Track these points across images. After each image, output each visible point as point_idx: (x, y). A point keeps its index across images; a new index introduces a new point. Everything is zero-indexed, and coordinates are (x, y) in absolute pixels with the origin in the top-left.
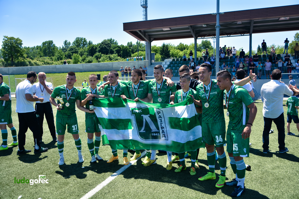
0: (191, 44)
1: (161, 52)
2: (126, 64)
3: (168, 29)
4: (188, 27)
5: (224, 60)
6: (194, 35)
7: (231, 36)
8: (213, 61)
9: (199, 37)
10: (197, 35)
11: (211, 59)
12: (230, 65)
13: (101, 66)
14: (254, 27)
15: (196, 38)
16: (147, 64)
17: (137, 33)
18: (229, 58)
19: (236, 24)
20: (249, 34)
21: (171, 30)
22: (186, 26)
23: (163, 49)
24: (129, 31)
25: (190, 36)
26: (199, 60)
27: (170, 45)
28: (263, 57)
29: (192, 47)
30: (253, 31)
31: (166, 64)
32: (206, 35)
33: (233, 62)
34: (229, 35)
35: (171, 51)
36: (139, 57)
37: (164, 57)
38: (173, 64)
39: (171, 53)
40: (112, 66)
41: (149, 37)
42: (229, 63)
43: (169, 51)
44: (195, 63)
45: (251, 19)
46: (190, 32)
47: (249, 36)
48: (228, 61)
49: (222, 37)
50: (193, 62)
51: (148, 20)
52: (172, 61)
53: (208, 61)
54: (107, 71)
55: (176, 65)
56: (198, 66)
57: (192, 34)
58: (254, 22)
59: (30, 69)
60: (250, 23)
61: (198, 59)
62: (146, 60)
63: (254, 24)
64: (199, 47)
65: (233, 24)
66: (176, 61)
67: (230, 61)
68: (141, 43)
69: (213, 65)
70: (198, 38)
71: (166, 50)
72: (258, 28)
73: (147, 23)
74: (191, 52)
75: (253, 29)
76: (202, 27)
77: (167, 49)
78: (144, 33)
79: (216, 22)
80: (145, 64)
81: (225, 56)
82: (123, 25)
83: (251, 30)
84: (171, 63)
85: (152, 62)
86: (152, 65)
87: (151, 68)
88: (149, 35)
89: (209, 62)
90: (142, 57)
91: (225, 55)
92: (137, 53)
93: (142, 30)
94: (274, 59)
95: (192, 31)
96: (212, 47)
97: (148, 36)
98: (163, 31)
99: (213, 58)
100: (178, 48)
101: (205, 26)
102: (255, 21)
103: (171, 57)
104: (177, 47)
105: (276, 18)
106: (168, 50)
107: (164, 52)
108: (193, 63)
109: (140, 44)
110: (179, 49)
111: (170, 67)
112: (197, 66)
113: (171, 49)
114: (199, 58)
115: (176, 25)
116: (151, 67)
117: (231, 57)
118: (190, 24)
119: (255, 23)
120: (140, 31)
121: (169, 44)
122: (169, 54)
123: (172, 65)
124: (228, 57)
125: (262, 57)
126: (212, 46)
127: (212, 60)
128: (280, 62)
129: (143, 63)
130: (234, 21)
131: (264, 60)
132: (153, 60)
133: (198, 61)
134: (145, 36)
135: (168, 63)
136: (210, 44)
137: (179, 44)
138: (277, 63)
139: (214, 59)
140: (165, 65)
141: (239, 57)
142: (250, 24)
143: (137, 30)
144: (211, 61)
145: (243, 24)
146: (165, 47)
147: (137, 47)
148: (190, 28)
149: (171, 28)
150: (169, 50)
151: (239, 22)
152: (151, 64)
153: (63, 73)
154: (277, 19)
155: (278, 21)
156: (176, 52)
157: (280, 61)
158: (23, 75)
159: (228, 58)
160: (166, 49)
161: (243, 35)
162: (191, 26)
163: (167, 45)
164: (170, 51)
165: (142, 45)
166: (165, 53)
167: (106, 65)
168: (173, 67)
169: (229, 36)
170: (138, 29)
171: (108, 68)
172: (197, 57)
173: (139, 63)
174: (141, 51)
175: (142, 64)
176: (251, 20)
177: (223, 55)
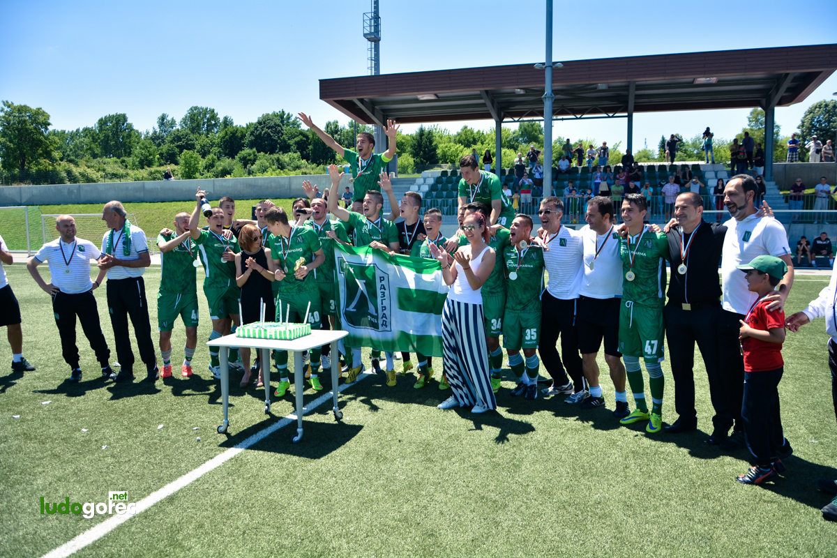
2: (324, 182)
3: (432, 97)
4: (479, 92)
5: (567, 175)
6: (493, 113)
7: (584, 116)
8: (539, 177)
9: (507, 117)
10: (502, 114)
11: (533, 172)
12: (580, 188)
13: (260, 184)
14: (637, 97)
15: (498, 120)
17: (354, 104)
18: (580, 172)
19: (596, 88)
20: (626, 114)
21: (439, 99)
22: (476, 91)
24: (336, 101)
25: (487, 116)
26: (507, 173)
28: (659, 169)
30: (635, 106)
31: (425, 182)
32: (525, 112)
33: (589, 182)
34: (578, 114)
37: (422, 162)
38: (442, 183)
40: (290, 185)
41: (384, 116)
42: (578, 182)
45: (628, 80)
46: (484, 105)
47: (627, 118)
48: (576, 179)
49: (563, 119)
51: (381, 73)
52: (440, 175)
53: (529, 178)
54: (276, 198)
55: (450, 185)
57: (488, 111)
58: (637, 86)
59: (75, 191)
60: (626, 88)
63: (637, 90)
65: (587, 89)
66: (449, 175)
67: (581, 179)
69: (538, 188)
70: (505, 120)
72: (646, 100)
73: (378, 82)
75: (635, 103)
76: (513, 94)
78: (372, 105)
79: (544, 83)
81: (570, 166)
82: (318, 84)
83: (631, 105)
84: (438, 180)
88: (383, 110)
89: (530, 180)
91: (568, 164)
93: (366, 98)
94: (684, 176)
95: (489, 104)
97: (381, 112)
98: (417, 101)
99: (538, 171)
101: (522, 92)
102: (637, 83)
103: (440, 162)
105: (688, 79)
111: (437, 190)
114: (507, 170)
115: (450, 87)
117: (583, 167)
118: (483, 86)
119: (639, 87)
120: (362, 101)
122: (435, 155)
123: (440, 186)
124: (576, 168)
125: (657, 170)
127: (537, 176)
128: (695, 183)
130: (588, 83)
131: (660, 178)
132: (394, 173)
133: (504, 177)
134: (373, 114)
135: (431, 181)
138: (687, 185)
139: (540, 174)
140: (423, 184)
141: (602, 170)
142: (628, 90)
143: (355, 99)
144: (536, 179)
145: (610, 89)
148: (484, 95)
149: (439, 95)
151: (601, 86)
153: (162, 202)
154: (691, 80)
155: (691, 84)
156: (453, 149)
157: (694, 180)
158: (59, 207)
159: (578, 171)
161: (613, 117)
162: (487, 92)
167: (273, 184)
168: (443, 190)
169: (580, 118)
170: (356, 94)
171: (279, 190)
176: (629, 82)
177: (563, 164)
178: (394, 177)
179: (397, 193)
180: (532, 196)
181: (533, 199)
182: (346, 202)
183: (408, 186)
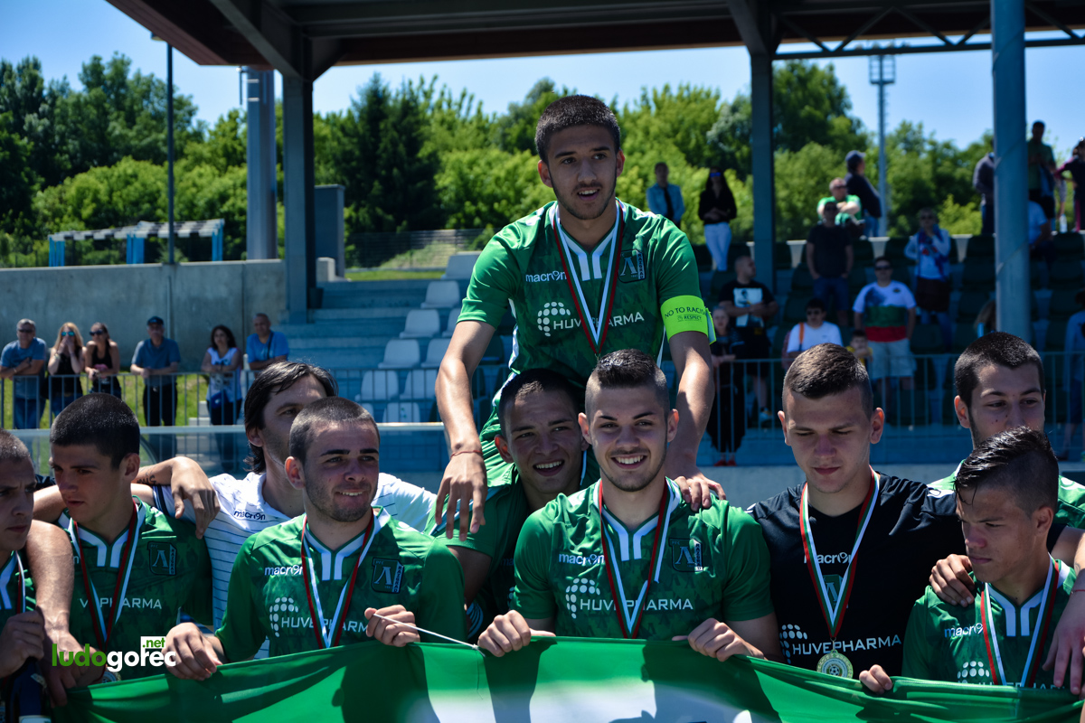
0: (650, 96)
1: (350, 173)
6: (744, 22)
8: (937, 276)
9: (796, 37)
11: (908, 253)
16: (269, 300)
23: (363, 144)
26: (796, 260)
27: (435, 98)
29: (653, 130)
32: (865, 18)
35: (449, 158)
36: (185, 230)
37: (378, 221)
39: (445, 180)
41: (296, 29)
43: (434, 165)
44: (767, 297)
50: (753, 285)
53: (895, 278)
56: (808, 330)
61: (789, 259)
62: (256, 259)
64: (733, 128)
68: (138, 78)
69: (934, 320)
70: (782, 49)
71: (401, 148)
74: (716, 188)
77: (414, 144)
80: (245, 298)
85: (319, 278)
86: (321, 314)
87: (313, 343)
89: (903, 288)
90: (210, 228)
92: (93, 179)
96: (852, 131)
99: (930, 250)
100: (515, 131)
103: (453, 221)
104: (506, 123)
106: (424, 152)
107: (376, 176)
108: (755, 296)
109: (123, 84)
110: (524, 143)
112: (795, 331)
113: (447, 148)
114: (796, 246)
116: (310, 328)
121: (427, 95)
122: (430, 193)
126: (855, 125)
127: (927, 268)
129: (223, 291)
132: (331, 262)
133: (785, 277)
136: (837, 100)
137: (528, 97)
139: (939, 262)
144: (920, 279)
146: (392, 119)
147: (92, 112)
150: (433, 156)
152: (316, 296)
156: (499, 171)
160: (394, 143)
163: (409, 107)
164: (438, 162)
165: (146, 95)
166: (388, 182)
172: (779, 240)
173: (177, 291)
174: (137, 158)
175: (209, 295)
178: (332, 277)
179: (355, 342)
180: (913, 349)
181: (919, 363)
182: (150, 379)
183: (397, 313)
